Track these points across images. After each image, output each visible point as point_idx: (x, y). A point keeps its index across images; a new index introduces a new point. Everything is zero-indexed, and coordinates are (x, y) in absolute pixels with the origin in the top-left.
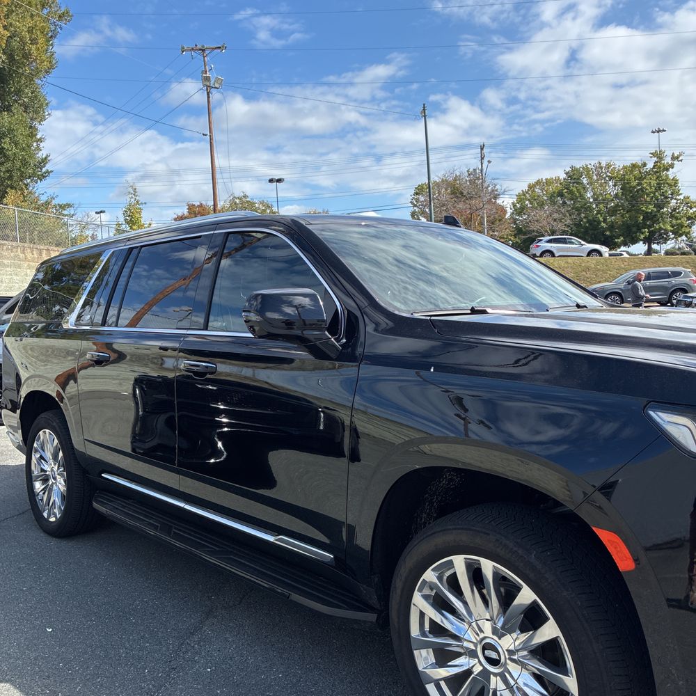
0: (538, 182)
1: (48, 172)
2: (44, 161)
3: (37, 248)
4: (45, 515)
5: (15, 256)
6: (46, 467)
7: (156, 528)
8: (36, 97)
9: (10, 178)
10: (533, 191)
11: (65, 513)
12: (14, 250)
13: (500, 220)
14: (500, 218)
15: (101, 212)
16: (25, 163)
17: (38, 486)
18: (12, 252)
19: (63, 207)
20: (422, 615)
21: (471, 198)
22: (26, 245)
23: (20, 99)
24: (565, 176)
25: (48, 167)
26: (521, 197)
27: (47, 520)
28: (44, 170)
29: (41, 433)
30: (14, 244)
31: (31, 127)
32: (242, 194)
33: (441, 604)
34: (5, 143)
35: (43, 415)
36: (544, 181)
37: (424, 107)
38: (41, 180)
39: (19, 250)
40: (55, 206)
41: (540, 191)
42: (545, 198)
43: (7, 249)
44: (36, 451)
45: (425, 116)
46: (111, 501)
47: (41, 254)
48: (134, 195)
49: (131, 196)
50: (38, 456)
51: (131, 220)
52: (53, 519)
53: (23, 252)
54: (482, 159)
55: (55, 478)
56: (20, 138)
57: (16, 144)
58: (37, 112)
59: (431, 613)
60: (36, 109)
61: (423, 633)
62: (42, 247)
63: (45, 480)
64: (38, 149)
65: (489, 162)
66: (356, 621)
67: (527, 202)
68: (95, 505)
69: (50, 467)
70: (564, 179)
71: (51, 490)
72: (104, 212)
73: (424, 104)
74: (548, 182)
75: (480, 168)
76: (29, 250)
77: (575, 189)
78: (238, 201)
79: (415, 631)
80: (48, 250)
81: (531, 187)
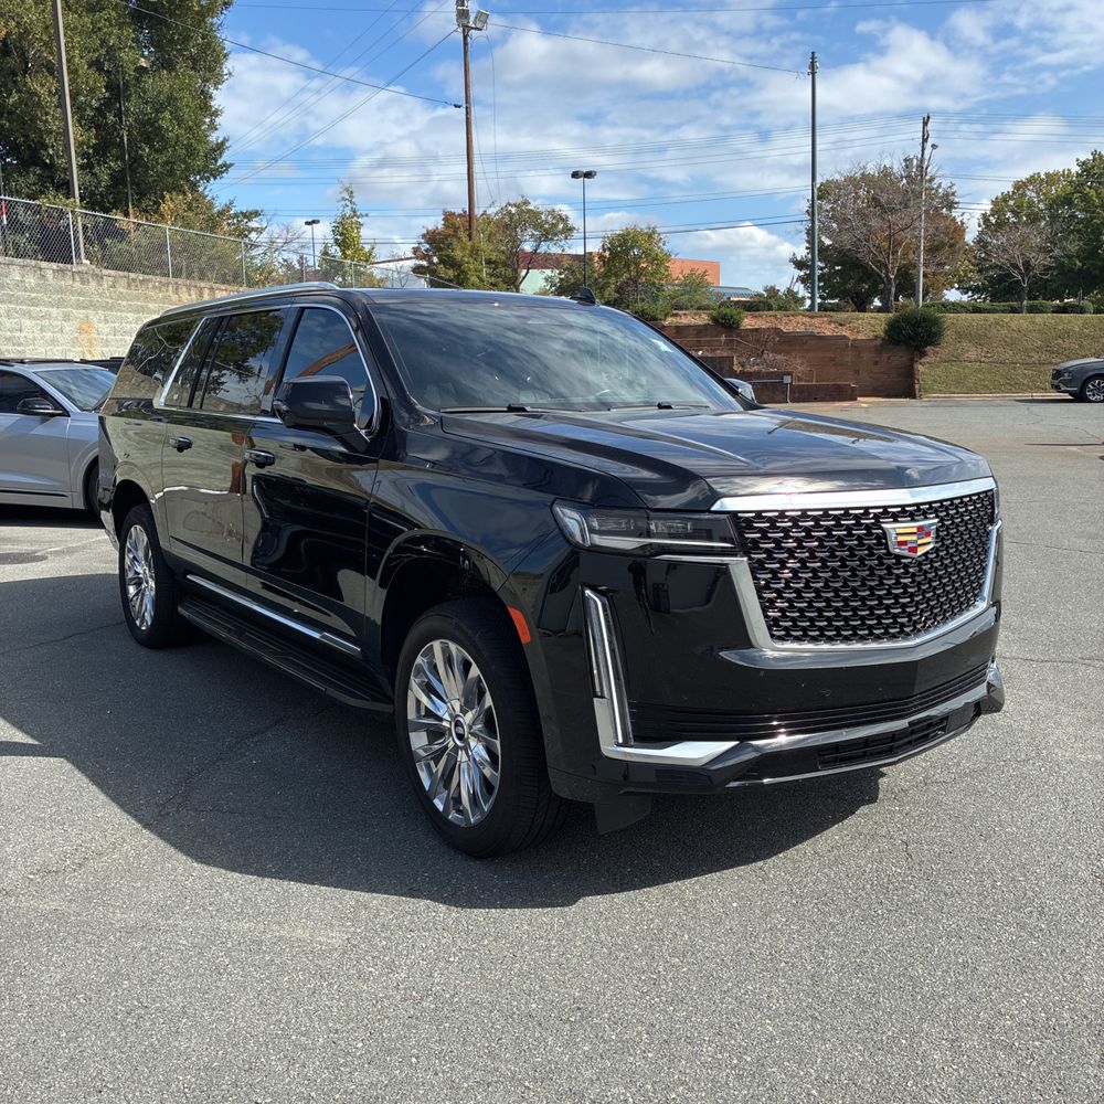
0: (1032, 180)
1: (227, 166)
2: (220, 147)
3: (196, 287)
4: (138, 623)
5: (165, 298)
6: (139, 569)
7: (230, 631)
8: (209, 44)
9: (171, 173)
10: (1024, 195)
11: (154, 619)
12: (163, 289)
13: (951, 246)
14: (952, 242)
15: (314, 222)
16: (191, 152)
17: (132, 590)
18: (160, 291)
19: (250, 215)
20: (418, 702)
21: (893, 211)
22: (180, 281)
23: (185, 50)
24: (1078, 169)
25: (226, 158)
26: (1000, 204)
27: (139, 628)
28: (220, 162)
29: (132, 529)
30: (164, 280)
31: (202, 92)
32: (520, 200)
33: (429, 689)
34: (163, 119)
35: (134, 509)
36: (1043, 176)
37: (813, 58)
38: (215, 178)
39: (170, 288)
40: (236, 216)
41: (1033, 194)
42: (1042, 206)
43: (154, 287)
44: (130, 551)
45: (813, 74)
46: (195, 605)
47: (201, 295)
48: (351, 202)
49: (344, 203)
50: (131, 556)
51: (344, 241)
52: (144, 628)
53: (176, 291)
54: (925, 140)
55: (147, 582)
56: (186, 114)
57: (180, 122)
58: (211, 70)
59: (424, 699)
60: (208, 62)
61: (419, 717)
62: (203, 285)
63: (138, 583)
64: (213, 127)
65: (934, 146)
66: (376, 712)
67: (1009, 215)
68: (180, 609)
69: (142, 569)
70: (1078, 175)
71: (143, 595)
72: (318, 222)
73: (813, 53)
74: (1051, 179)
75: (920, 156)
76: (184, 289)
77: (1093, 192)
78: (513, 210)
79: (411, 715)
80: (211, 289)
81: (1019, 186)
